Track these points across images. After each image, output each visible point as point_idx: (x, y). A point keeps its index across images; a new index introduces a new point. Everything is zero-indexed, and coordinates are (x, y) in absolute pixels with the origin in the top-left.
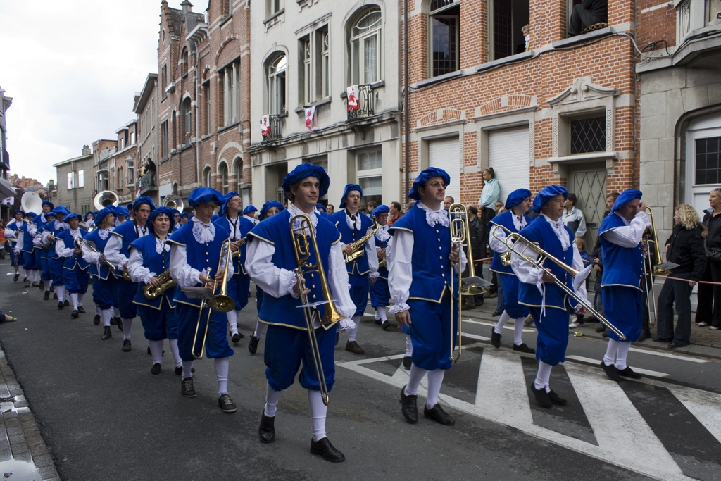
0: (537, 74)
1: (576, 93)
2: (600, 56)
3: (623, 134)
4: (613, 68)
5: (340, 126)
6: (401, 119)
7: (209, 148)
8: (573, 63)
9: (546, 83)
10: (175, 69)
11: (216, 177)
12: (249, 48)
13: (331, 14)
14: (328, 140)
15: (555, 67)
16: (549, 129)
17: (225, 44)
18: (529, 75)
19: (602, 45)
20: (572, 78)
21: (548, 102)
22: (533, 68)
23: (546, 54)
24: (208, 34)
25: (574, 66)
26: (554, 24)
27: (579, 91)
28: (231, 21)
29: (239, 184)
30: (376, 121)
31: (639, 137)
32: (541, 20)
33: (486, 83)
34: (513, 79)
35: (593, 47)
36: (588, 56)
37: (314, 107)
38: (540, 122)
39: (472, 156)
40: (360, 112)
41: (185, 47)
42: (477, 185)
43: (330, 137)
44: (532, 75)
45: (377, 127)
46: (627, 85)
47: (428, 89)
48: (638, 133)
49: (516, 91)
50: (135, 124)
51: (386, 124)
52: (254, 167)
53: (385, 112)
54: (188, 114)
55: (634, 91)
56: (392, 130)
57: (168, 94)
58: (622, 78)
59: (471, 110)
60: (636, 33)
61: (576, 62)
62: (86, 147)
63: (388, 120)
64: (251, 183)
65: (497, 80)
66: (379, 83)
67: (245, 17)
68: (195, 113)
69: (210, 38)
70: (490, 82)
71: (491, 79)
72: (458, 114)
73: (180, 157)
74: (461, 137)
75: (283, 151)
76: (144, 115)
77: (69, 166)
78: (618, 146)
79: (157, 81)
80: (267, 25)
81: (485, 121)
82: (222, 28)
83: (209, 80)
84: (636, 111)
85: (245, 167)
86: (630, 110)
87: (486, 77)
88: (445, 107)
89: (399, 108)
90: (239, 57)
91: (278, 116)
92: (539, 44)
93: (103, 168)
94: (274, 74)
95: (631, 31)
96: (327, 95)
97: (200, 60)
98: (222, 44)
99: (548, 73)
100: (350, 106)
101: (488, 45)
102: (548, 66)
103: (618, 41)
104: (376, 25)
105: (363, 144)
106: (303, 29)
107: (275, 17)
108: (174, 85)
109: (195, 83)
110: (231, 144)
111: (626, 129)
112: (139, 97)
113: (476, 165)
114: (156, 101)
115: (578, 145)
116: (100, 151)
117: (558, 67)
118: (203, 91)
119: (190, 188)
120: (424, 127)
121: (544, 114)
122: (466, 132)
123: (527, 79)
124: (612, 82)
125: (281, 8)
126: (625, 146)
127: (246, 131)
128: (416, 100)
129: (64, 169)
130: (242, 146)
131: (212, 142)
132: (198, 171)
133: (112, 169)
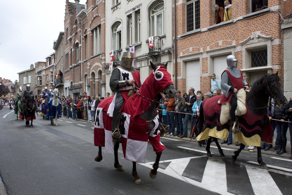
0: (235, 30)
1: (253, 39)
2: (264, 22)
3: (276, 57)
4: (271, 27)
5: (146, 55)
6: (173, 52)
7: (87, 65)
8: (252, 25)
9: (240, 35)
10: (72, 30)
11: (90, 79)
12: (104, 20)
13: (141, 5)
14: (140, 62)
15: (243, 27)
16: (241, 56)
17: (94, 18)
18: (232, 31)
19: (266, 16)
20: (252, 32)
21: (240, 44)
22: (233, 28)
23: (239, 21)
24: (87, 14)
25: (252, 27)
26: (243, 7)
27: (255, 38)
28: (96, 8)
29: (100, 82)
30: (162, 53)
31: (283, 59)
32: (237, 5)
33: (212, 35)
34: (224, 33)
35: (261, 18)
36: (259, 22)
37: (134, 47)
38: (237, 52)
39: (206, 69)
40: (154, 49)
41: (76, 20)
42: (208, 82)
43: (141, 61)
44: (233, 31)
45: (162, 56)
46: (277, 35)
47: (185, 38)
48: (283, 57)
49: (226, 38)
50: (54, 54)
51: (166, 54)
52: (107, 74)
53: (166, 49)
54: (77, 50)
55: (281, 37)
56: (169, 57)
57: (69, 41)
58: (275, 32)
59: (205, 48)
60: (281, 10)
61: (253, 25)
62: (32, 65)
63: (167, 52)
64: (105, 81)
65: (217, 34)
66: (163, 36)
67: (103, 6)
68: (81, 50)
69: (87, 16)
70: (213, 34)
71: (214, 33)
72: (199, 49)
73: (74, 70)
74: (201, 60)
76: (58, 51)
77: (25, 74)
78: (273, 63)
79: (64, 35)
80: (113, 10)
81: (212, 53)
82: (93, 11)
83: (87, 35)
84: (282, 47)
85: (103, 74)
86: (279, 47)
87: (212, 32)
88: (193, 46)
89: (172, 47)
90: (101, 24)
91: (118, 51)
92: (236, 16)
93: (39, 74)
94: (116, 32)
95: (279, 9)
96: (140, 41)
97: (83, 25)
98: (93, 18)
99: (240, 30)
100: (150, 46)
101: (213, 18)
102: (240, 26)
103: (273, 14)
104: (162, 9)
105: (156, 63)
106: (129, 11)
107: (116, 6)
108: (71, 37)
109: (81, 36)
110: (97, 64)
111: (277, 55)
112: (56, 42)
113: (207, 73)
114: (63, 44)
115: (255, 63)
116: (38, 67)
117: (245, 27)
118: (84, 40)
119: (78, 84)
120: (183, 55)
121: (239, 49)
122: (203, 57)
123: (231, 33)
124: (270, 34)
125: (119, 2)
126: (276, 63)
127: (103, 58)
128: (179, 43)
129: (22, 75)
130: (102, 64)
131: (88, 63)
132: (82, 76)
133: (44, 75)
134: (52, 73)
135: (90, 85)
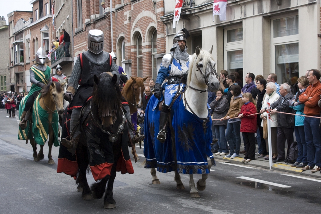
7: (123, 17)
11: (130, 47)
14: (243, 7)
29: (153, 53)
52: (168, 36)
64: (164, 52)
75: (196, 19)
85: (159, 36)
93: (18, 39)
105: (279, 9)
110: (145, 13)
116: (15, 23)
130: (156, 15)
131: (126, 11)
132: (112, 42)
133: (28, 40)
134: (46, 35)
135: (132, 60)
